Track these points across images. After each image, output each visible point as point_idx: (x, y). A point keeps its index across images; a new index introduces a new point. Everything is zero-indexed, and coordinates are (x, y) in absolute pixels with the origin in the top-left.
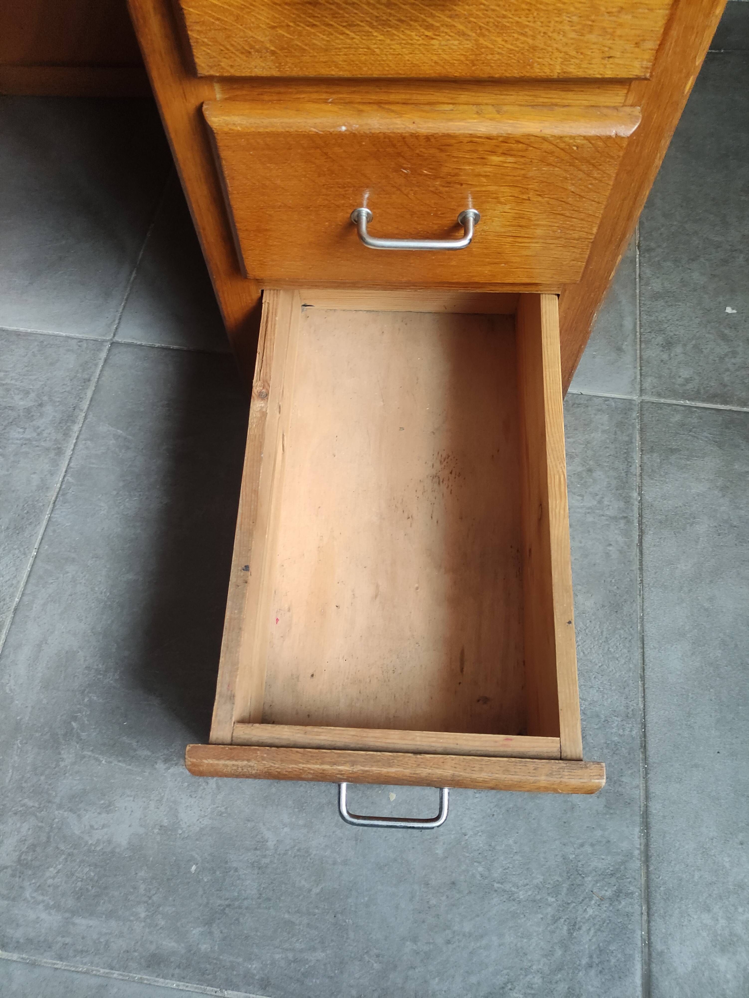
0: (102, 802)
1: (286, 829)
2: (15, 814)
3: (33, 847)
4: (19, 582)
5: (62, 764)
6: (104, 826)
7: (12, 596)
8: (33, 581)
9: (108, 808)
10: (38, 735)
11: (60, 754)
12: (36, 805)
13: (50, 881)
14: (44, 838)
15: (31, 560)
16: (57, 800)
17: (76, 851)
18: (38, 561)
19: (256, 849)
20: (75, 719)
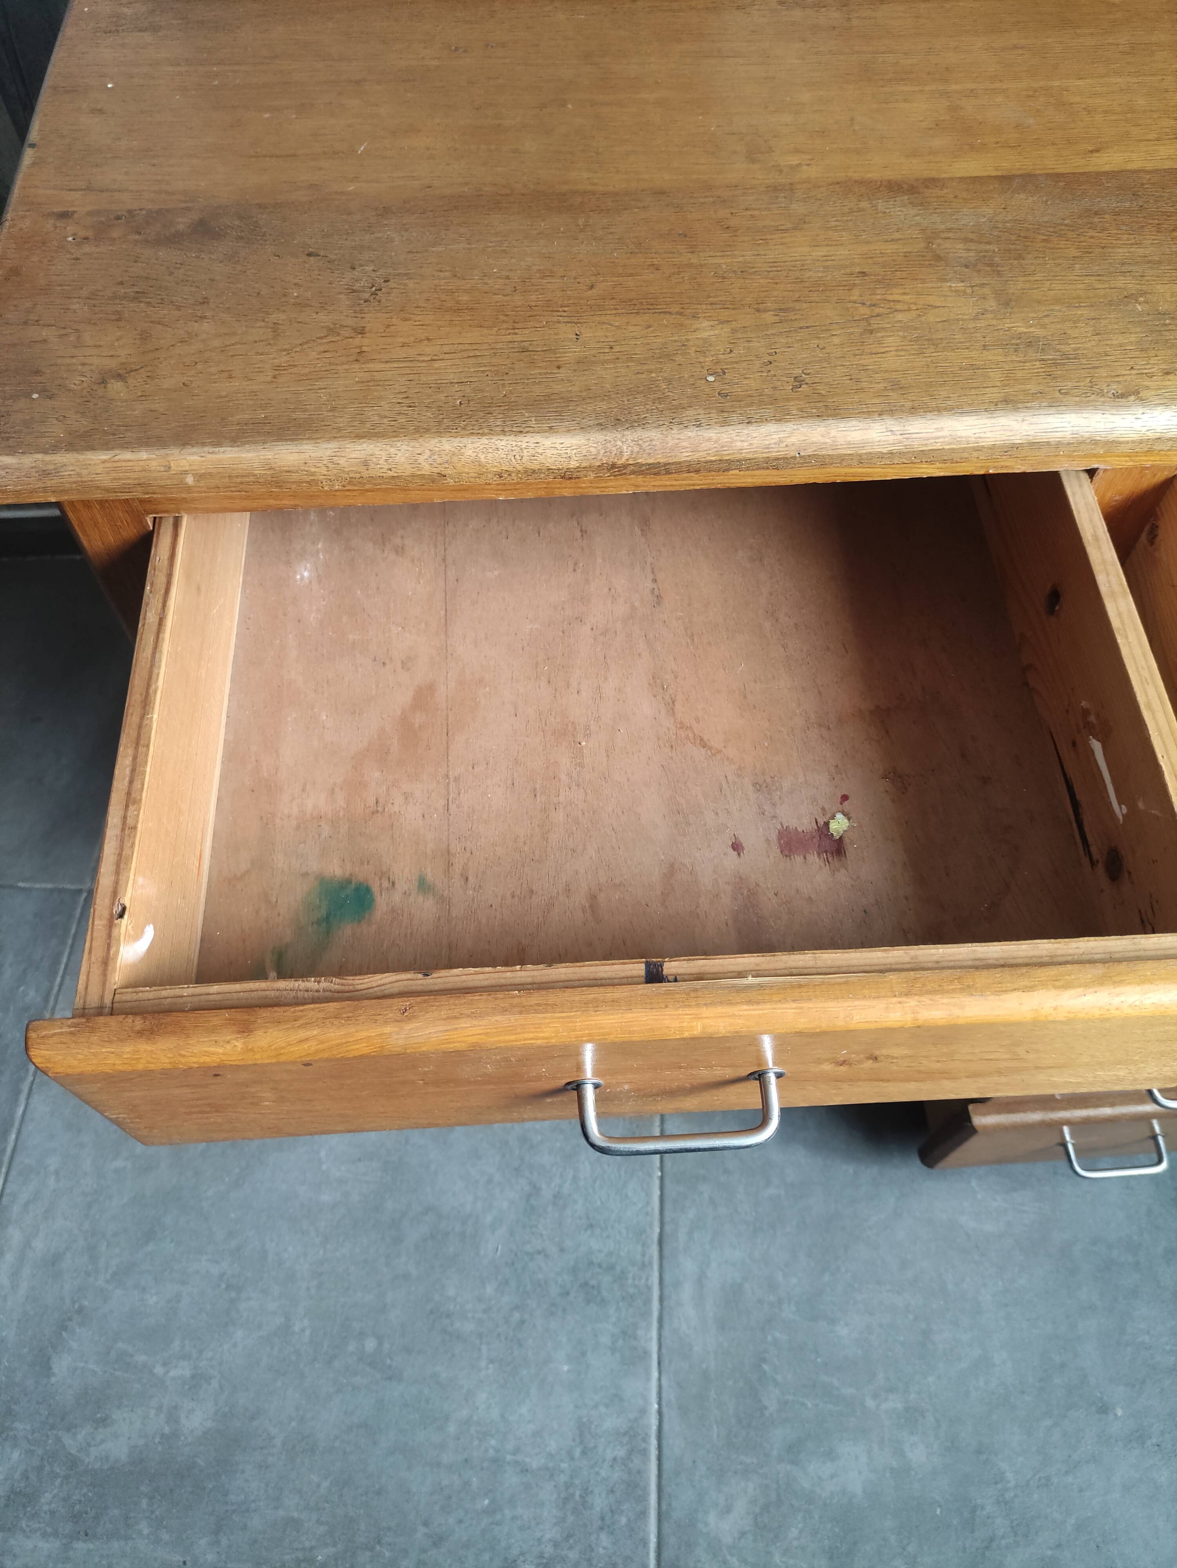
0: (822, 1449)
1: (1020, 1459)
2: (736, 1473)
3: (766, 1508)
4: (653, 1209)
5: (767, 1413)
6: (832, 1476)
7: (651, 1226)
8: (668, 1206)
9: (831, 1455)
10: (731, 1383)
11: (760, 1401)
12: (755, 1461)
13: (795, 1543)
14: (773, 1496)
15: (657, 1183)
16: (775, 1453)
17: (811, 1507)
18: (668, 1183)
19: (996, 1483)
20: (764, 1360)
